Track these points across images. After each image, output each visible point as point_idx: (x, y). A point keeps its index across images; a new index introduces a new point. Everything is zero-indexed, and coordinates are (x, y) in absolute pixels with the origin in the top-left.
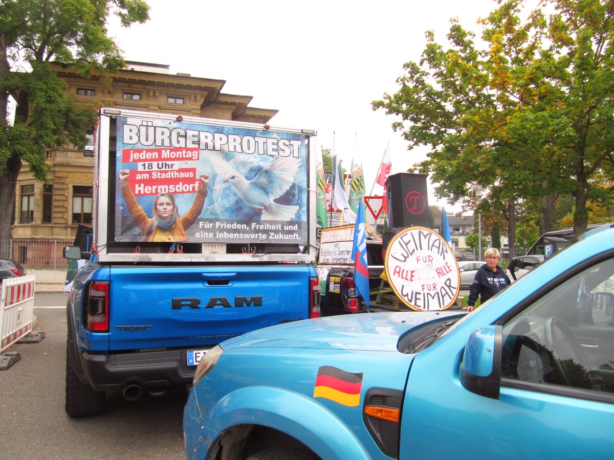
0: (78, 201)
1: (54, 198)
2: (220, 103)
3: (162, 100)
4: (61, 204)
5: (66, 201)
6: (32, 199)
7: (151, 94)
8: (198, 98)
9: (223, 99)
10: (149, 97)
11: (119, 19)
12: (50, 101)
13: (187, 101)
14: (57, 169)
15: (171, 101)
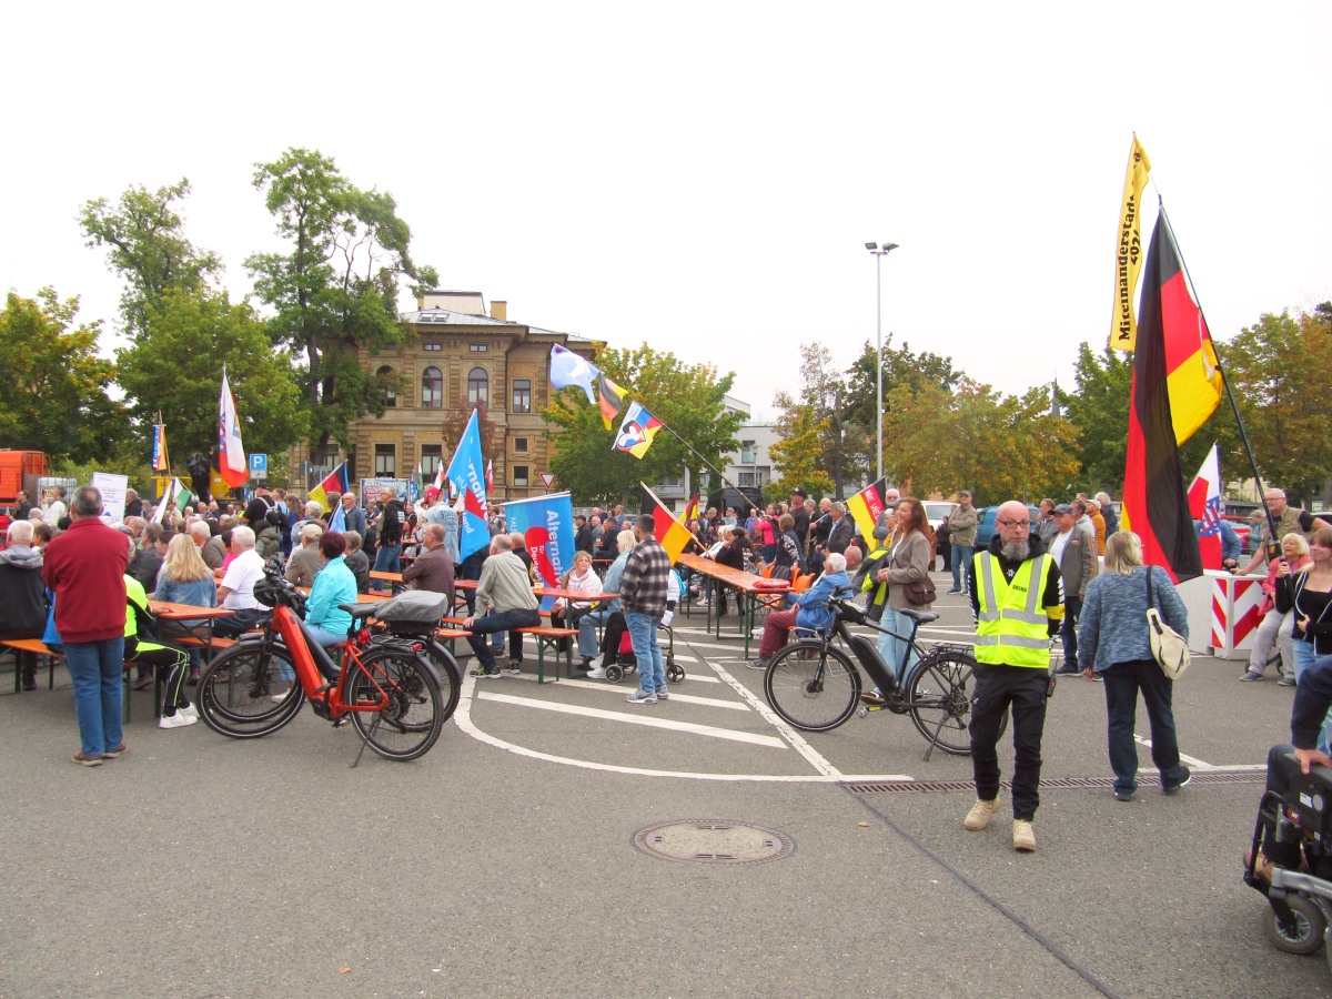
0: (381, 459)
1: (358, 457)
2: (531, 342)
3: (464, 349)
4: (363, 463)
5: (369, 460)
6: (336, 458)
7: (452, 344)
8: (502, 344)
9: (530, 339)
10: (449, 347)
11: (411, 291)
12: (351, 385)
13: (490, 348)
14: (360, 428)
15: (474, 348)
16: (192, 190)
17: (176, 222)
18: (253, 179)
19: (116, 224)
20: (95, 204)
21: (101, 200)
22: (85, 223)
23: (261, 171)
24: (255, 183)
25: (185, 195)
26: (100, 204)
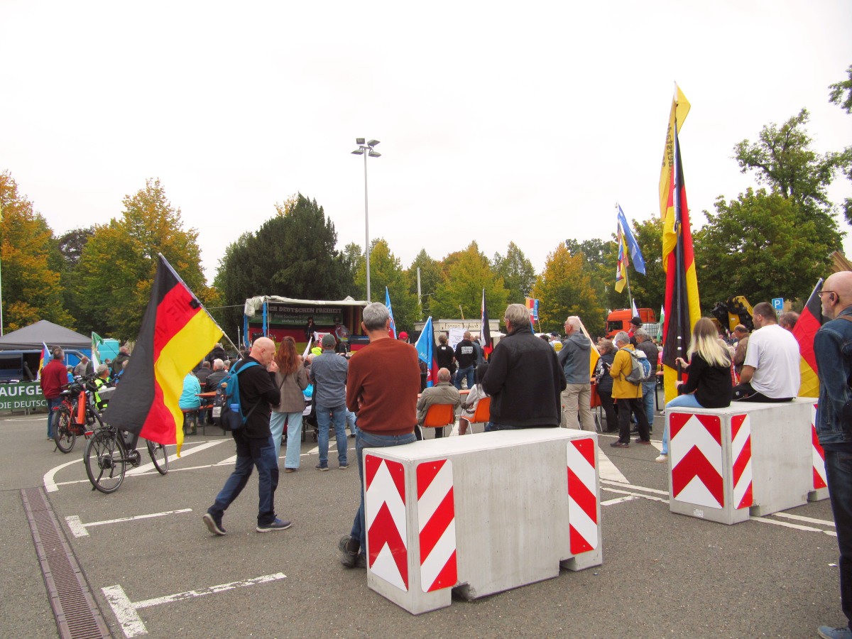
16: (809, 116)
17: (802, 140)
18: (830, 97)
19: (757, 153)
20: (741, 145)
21: (745, 141)
22: (738, 158)
23: (836, 89)
24: (833, 99)
25: (804, 120)
26: (745, 143)
